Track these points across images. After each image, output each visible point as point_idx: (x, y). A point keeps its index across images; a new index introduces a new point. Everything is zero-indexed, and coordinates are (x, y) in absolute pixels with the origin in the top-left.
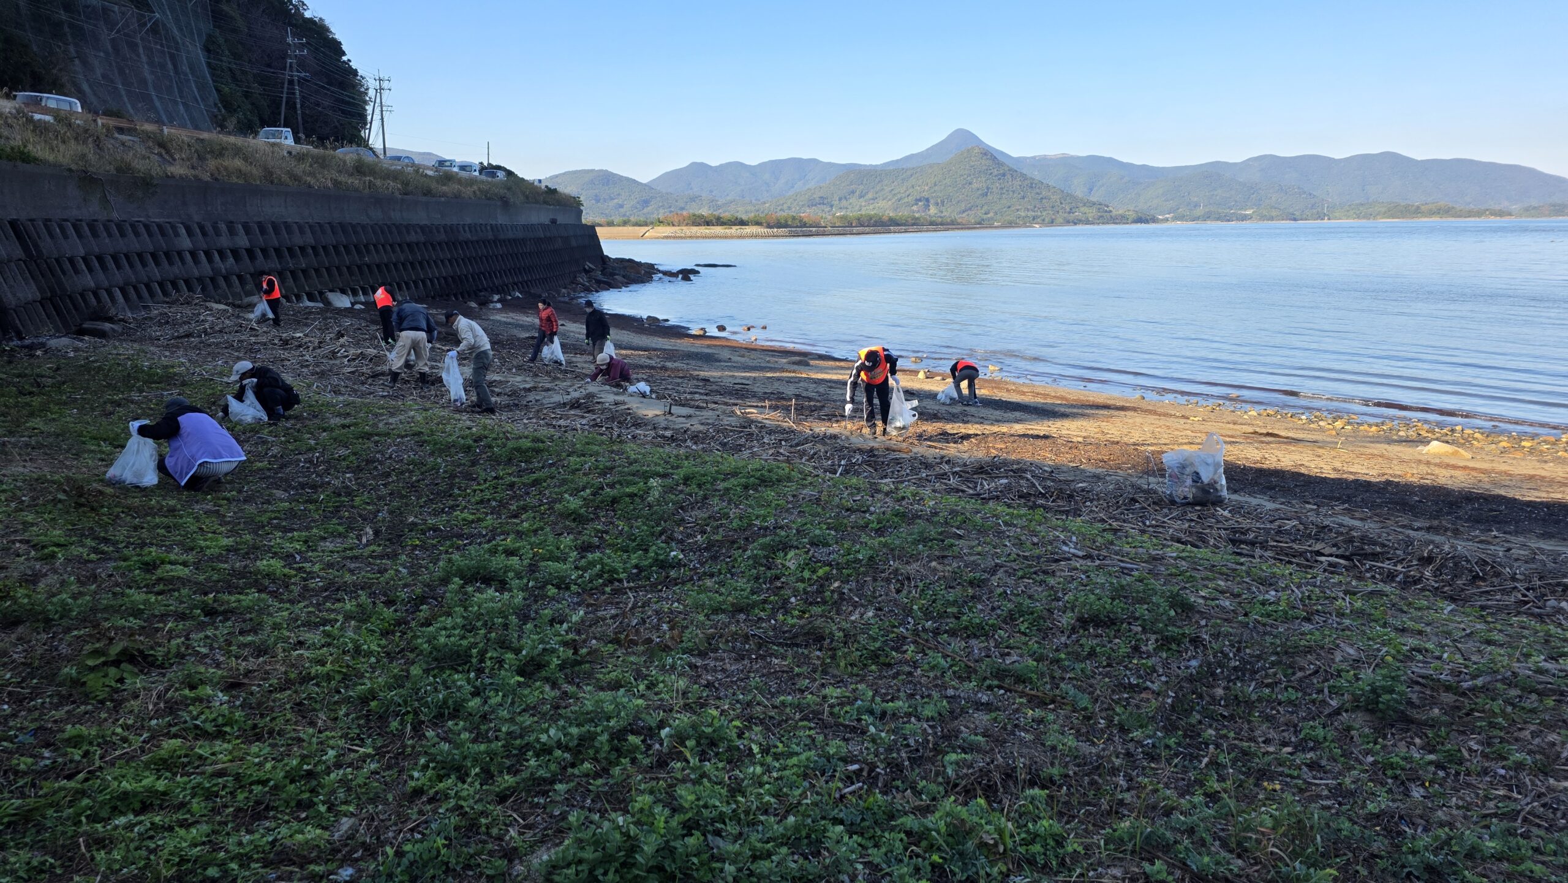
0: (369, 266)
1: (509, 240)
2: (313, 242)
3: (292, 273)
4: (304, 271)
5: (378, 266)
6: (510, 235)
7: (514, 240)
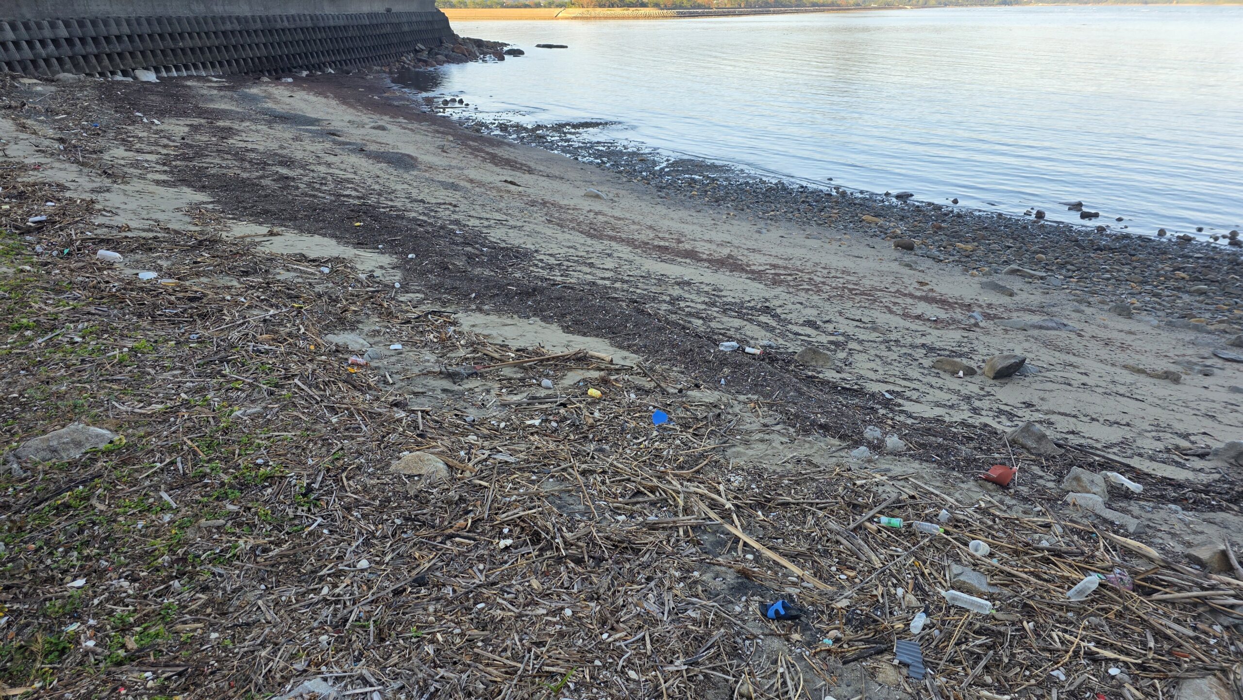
0: (182, 50)
3: (109, 55)
4: (119, 54)
5: (192, 49)
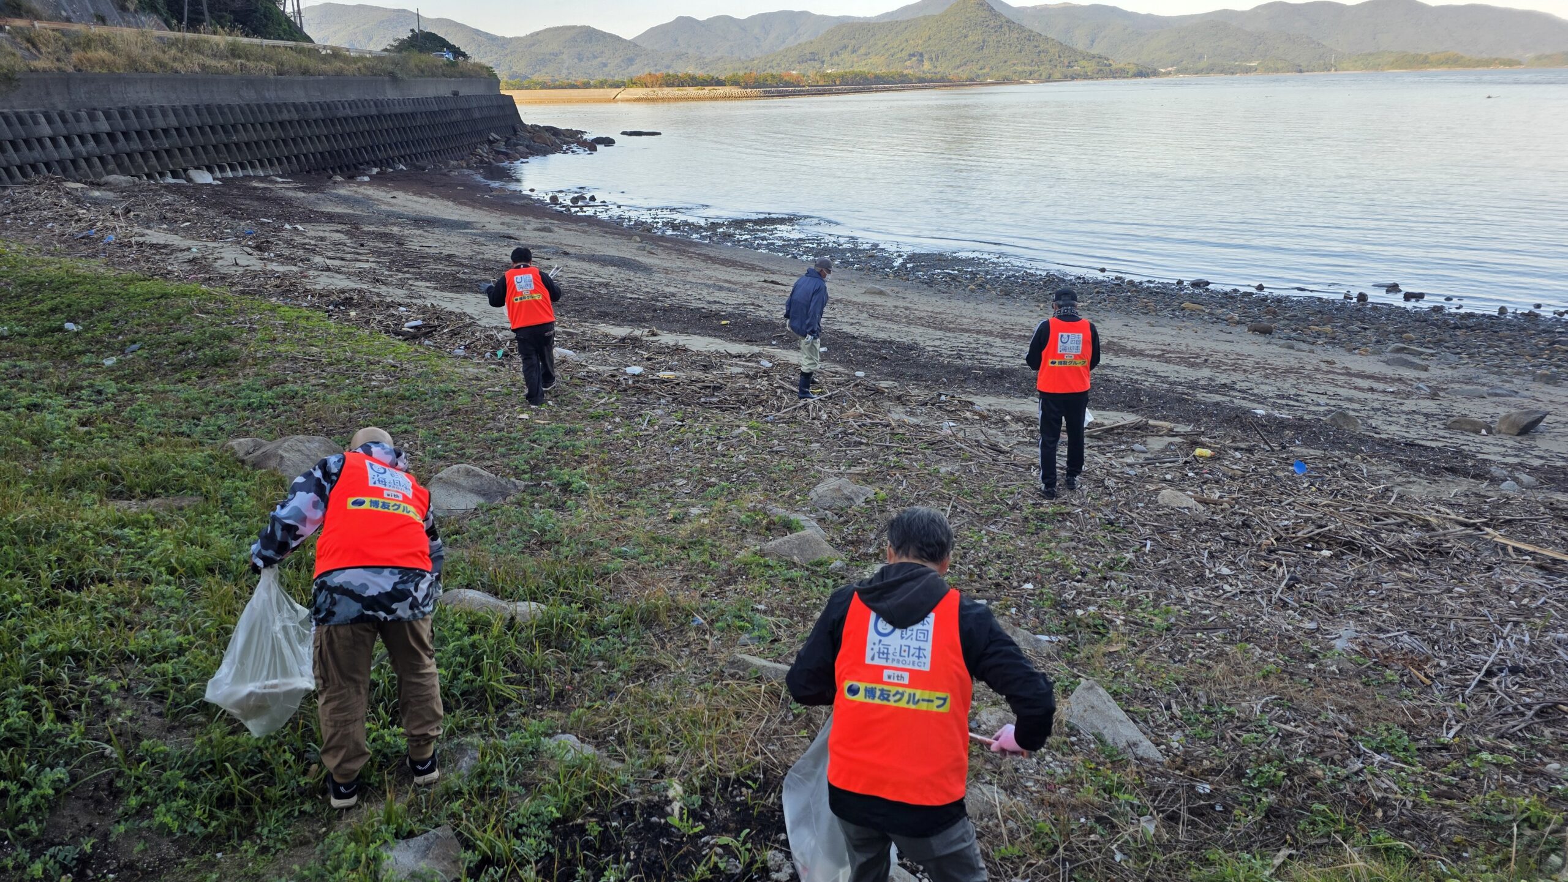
0: (236, 144)
1: (395, 115)
2: (176, 124)
3: (155, 153)
4: (167, 151)
5: (247, 144)
6: (398, 110)
7: (401, 115)
